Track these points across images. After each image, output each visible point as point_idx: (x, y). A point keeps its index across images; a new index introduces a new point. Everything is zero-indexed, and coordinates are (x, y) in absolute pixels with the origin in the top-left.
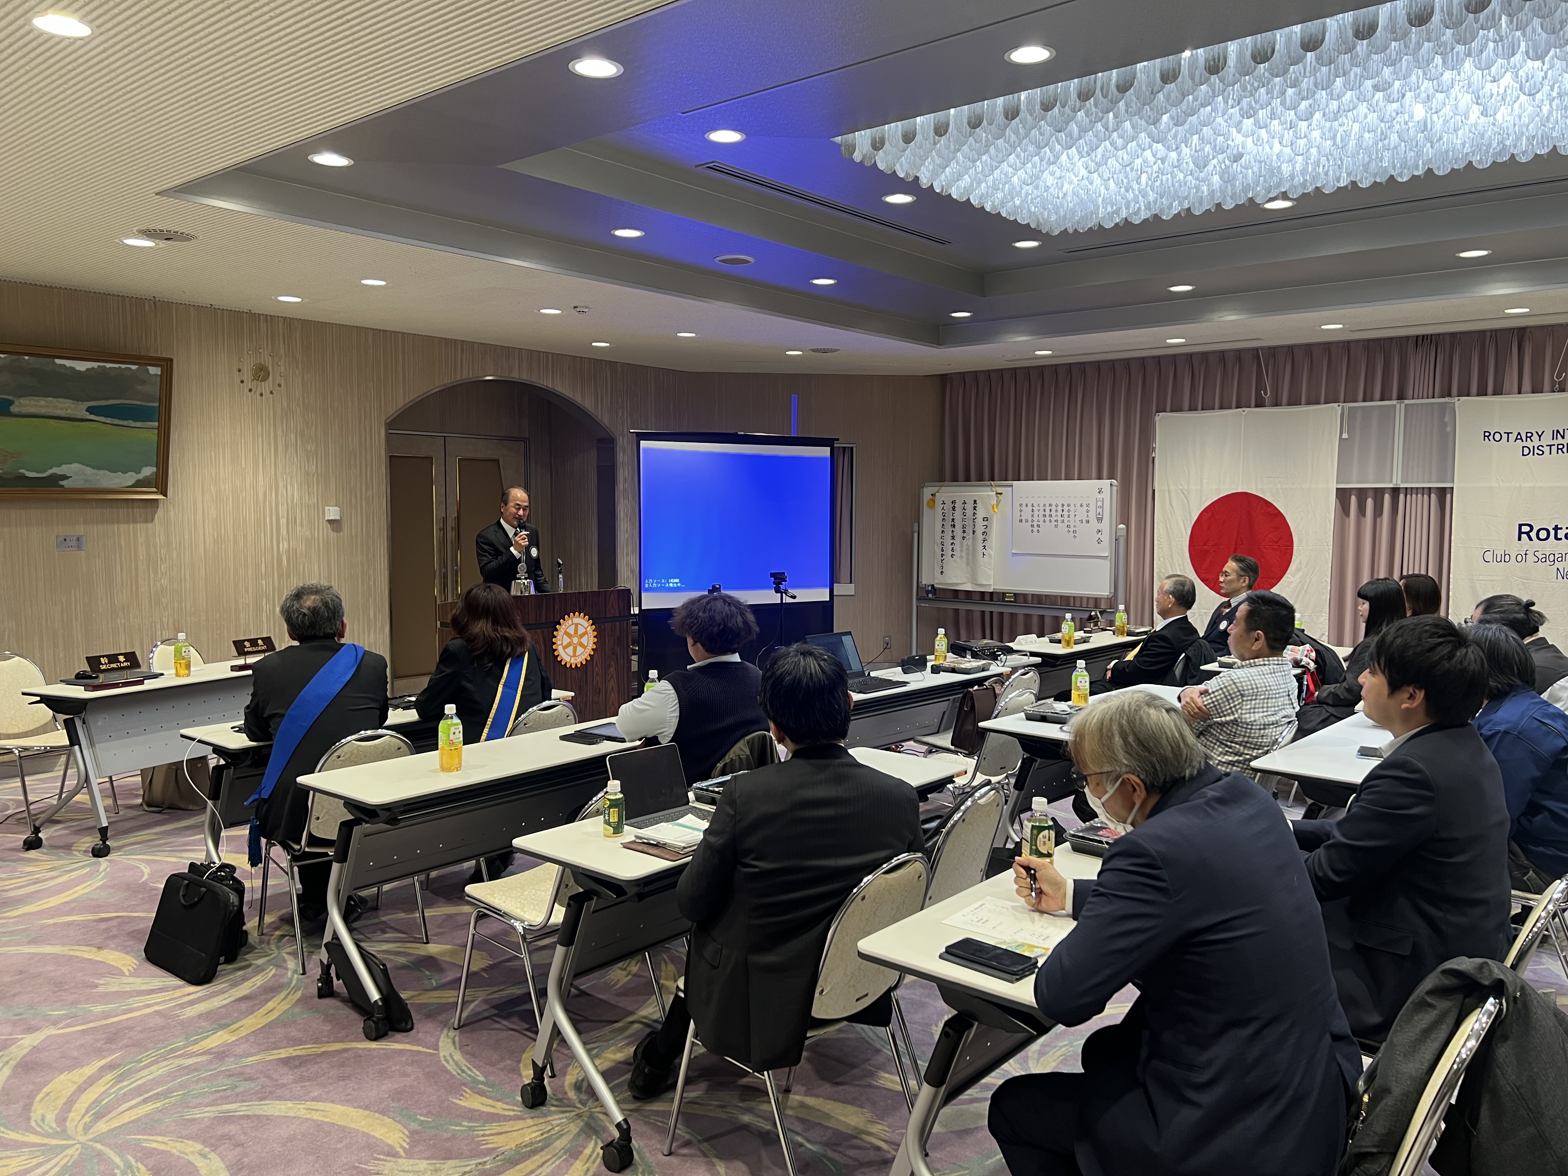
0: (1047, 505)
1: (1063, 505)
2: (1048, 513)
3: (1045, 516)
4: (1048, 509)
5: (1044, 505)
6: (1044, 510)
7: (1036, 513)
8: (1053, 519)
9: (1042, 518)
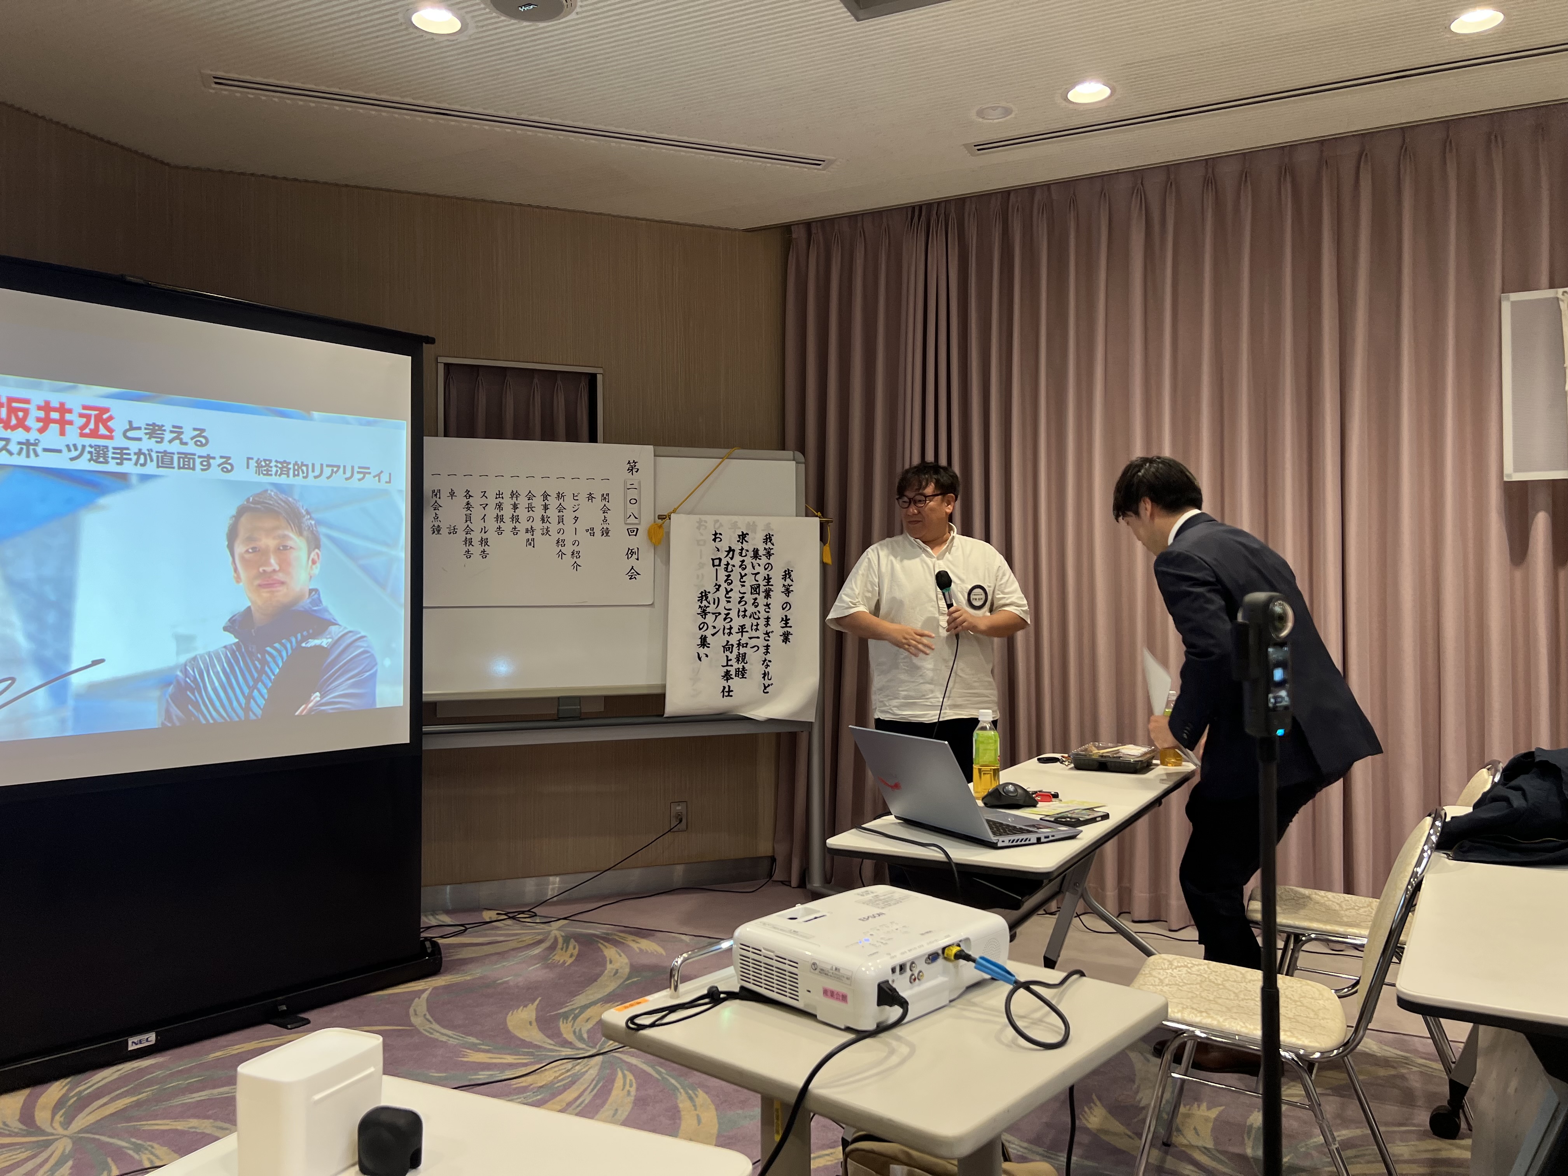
0: (507, 495)
1: (546, 496)
2: (507, 512)
3: (499, 518)
4: (507, 503)
5: (499, 495)
6: (499, 506)
7: (477, 512)
8: (523, 526)
9: (492, 525)
